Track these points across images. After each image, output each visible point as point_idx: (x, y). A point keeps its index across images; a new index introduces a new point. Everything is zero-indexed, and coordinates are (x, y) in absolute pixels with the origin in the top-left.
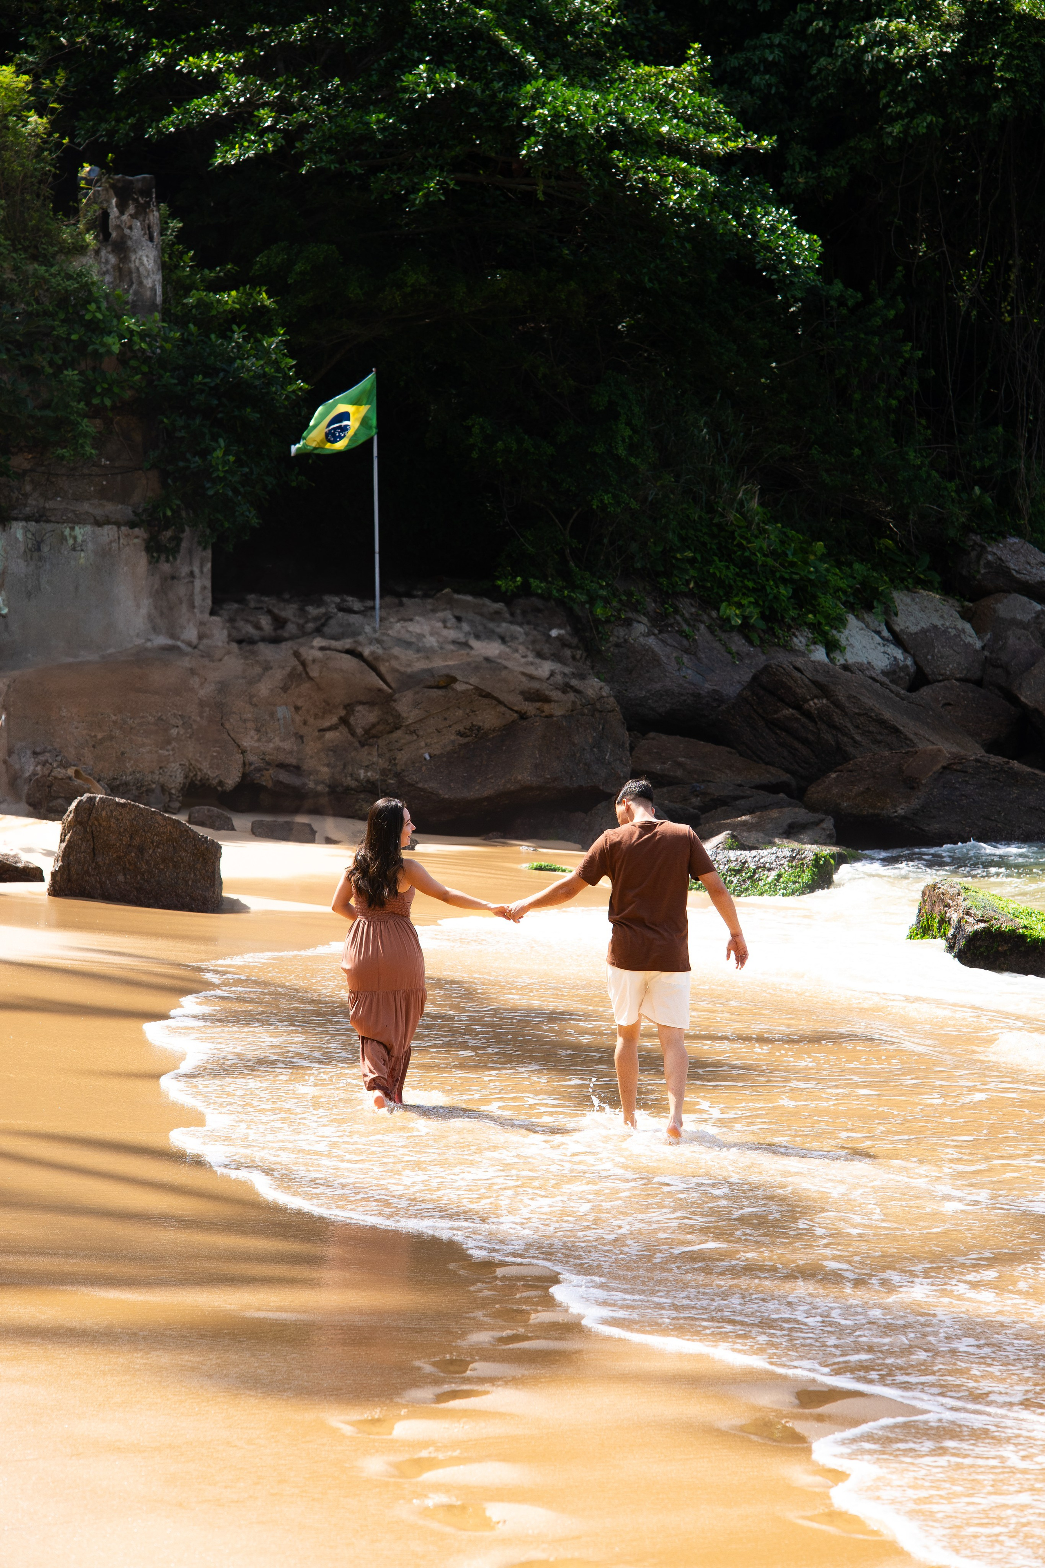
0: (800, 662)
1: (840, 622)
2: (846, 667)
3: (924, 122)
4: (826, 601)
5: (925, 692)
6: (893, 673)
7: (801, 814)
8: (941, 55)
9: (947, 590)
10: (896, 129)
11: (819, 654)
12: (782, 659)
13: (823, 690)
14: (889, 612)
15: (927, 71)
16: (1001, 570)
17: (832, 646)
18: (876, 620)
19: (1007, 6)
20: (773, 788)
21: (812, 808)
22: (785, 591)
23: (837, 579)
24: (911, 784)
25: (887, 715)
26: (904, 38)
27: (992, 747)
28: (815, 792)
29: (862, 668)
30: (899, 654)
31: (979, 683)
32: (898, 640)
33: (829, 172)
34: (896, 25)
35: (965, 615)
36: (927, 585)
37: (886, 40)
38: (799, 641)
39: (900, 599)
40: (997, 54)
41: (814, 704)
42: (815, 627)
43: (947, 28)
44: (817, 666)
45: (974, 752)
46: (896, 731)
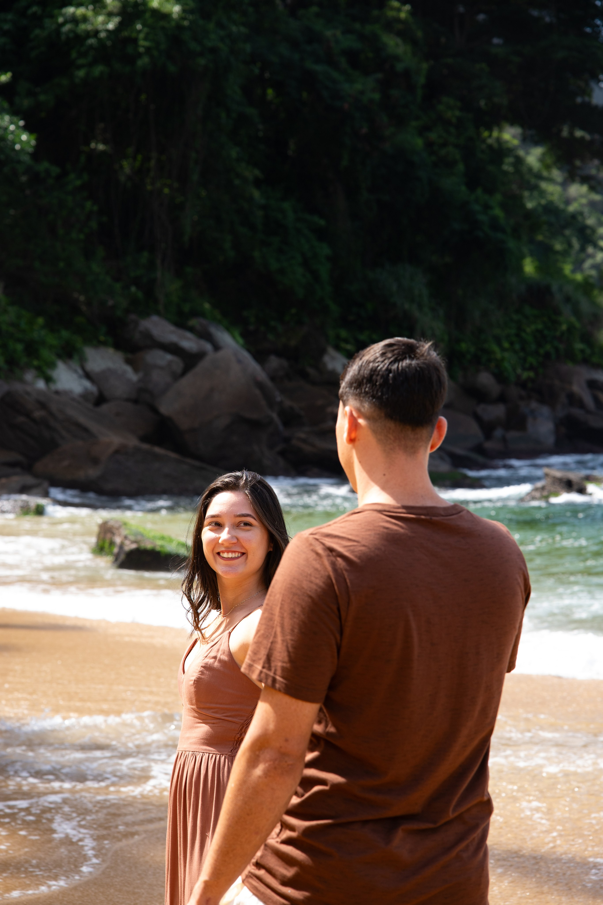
0: (29, 389)
1: (52, 365)
2: (57, 392)
3: (98, 70)
4: (45, 353)
5: (105, 408)
6: (85, 396)
7: (29, 480)
8: (108, 31)
9: (118, 346)
10: (81, 73)
11: (41, 384)
12: (18, 387)
13: (43, 405)
14: (82, 361)
15: (100, 40)
16: (148, 335)
17: (48, 380)
18: (75, 364)
19: (145, 4)
20: (13, 465)
21: (36, 476)
22: (19, 347)
23: (52, 340)
24: (95, 461)
25: (82, 420)
26: (85, 19)
27: (144, 439)
28: (39, 466)
29: (66, 393)
30: (87, 384)
31: (136, 401)
32: (88, 376)
33: (42, 98)
34: (80, 11)
35: (128, 362)
36: (104, 344)
37: (75, 20)
38: (29, 376)
39: (90, 352)
40: (140, 31)
41: (38, 414)
42: (39, 369)
43: (110, 15)
44: (40, 392)
45: (133, 442)
46: (86, 430)
